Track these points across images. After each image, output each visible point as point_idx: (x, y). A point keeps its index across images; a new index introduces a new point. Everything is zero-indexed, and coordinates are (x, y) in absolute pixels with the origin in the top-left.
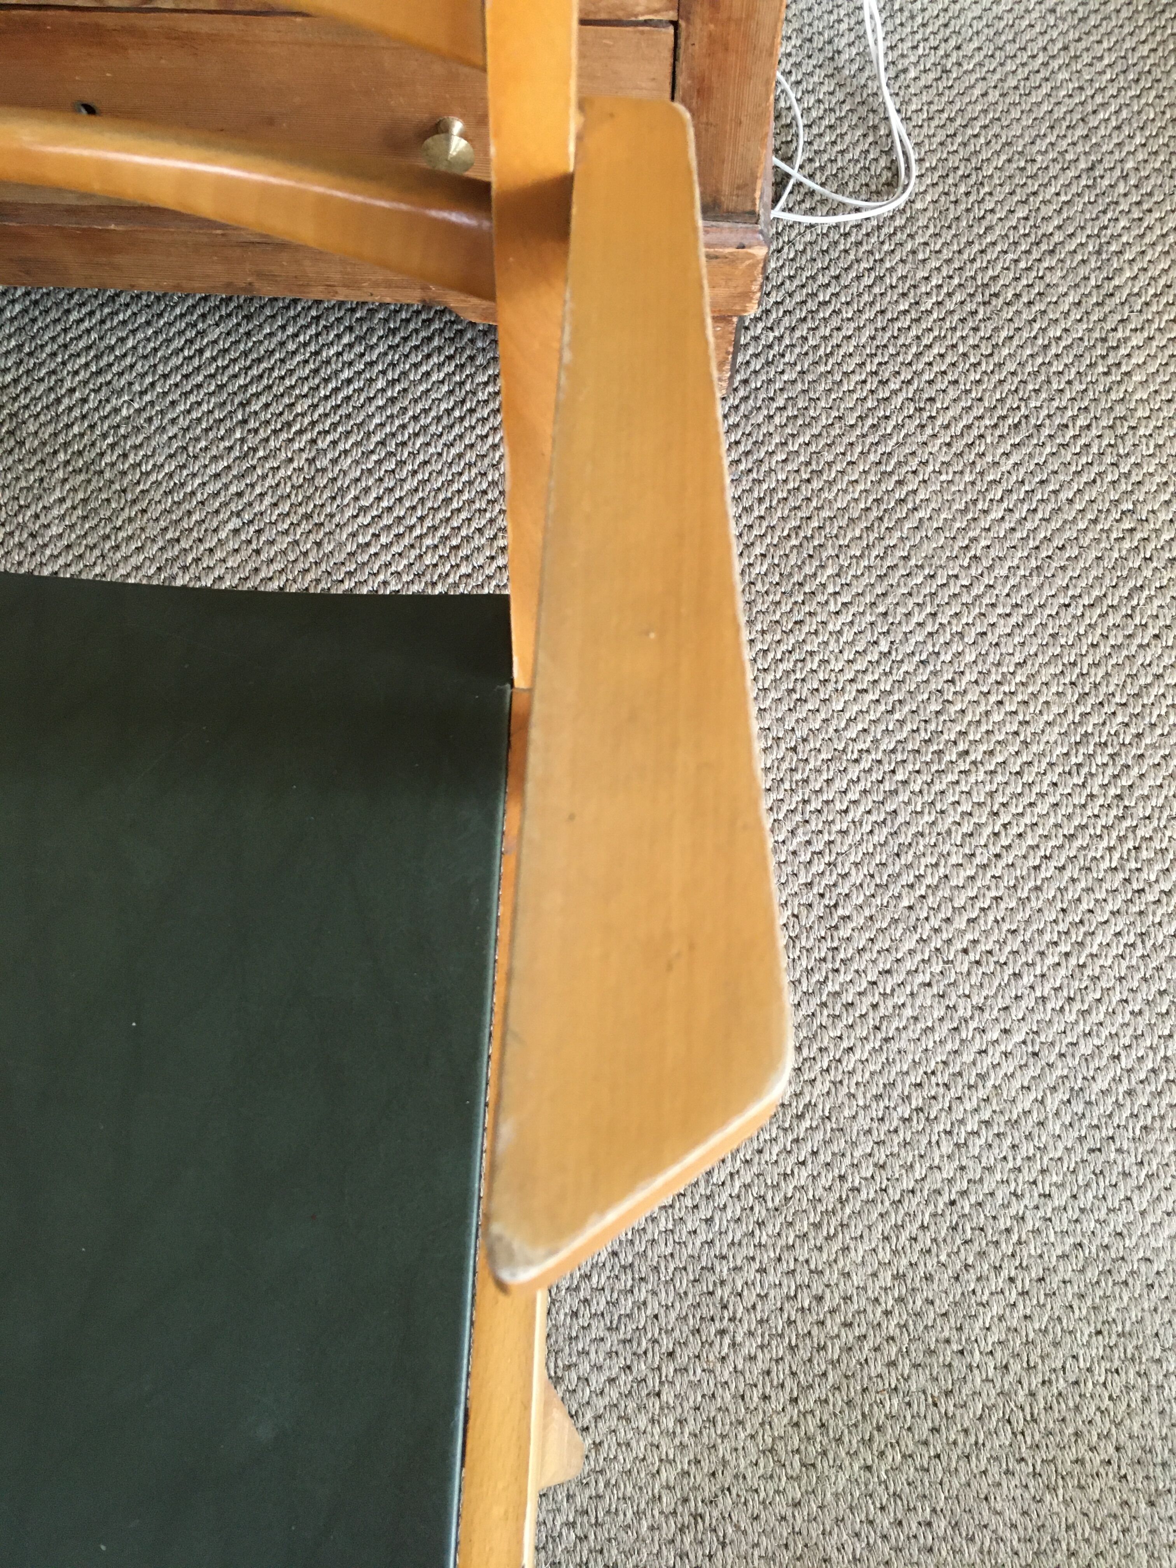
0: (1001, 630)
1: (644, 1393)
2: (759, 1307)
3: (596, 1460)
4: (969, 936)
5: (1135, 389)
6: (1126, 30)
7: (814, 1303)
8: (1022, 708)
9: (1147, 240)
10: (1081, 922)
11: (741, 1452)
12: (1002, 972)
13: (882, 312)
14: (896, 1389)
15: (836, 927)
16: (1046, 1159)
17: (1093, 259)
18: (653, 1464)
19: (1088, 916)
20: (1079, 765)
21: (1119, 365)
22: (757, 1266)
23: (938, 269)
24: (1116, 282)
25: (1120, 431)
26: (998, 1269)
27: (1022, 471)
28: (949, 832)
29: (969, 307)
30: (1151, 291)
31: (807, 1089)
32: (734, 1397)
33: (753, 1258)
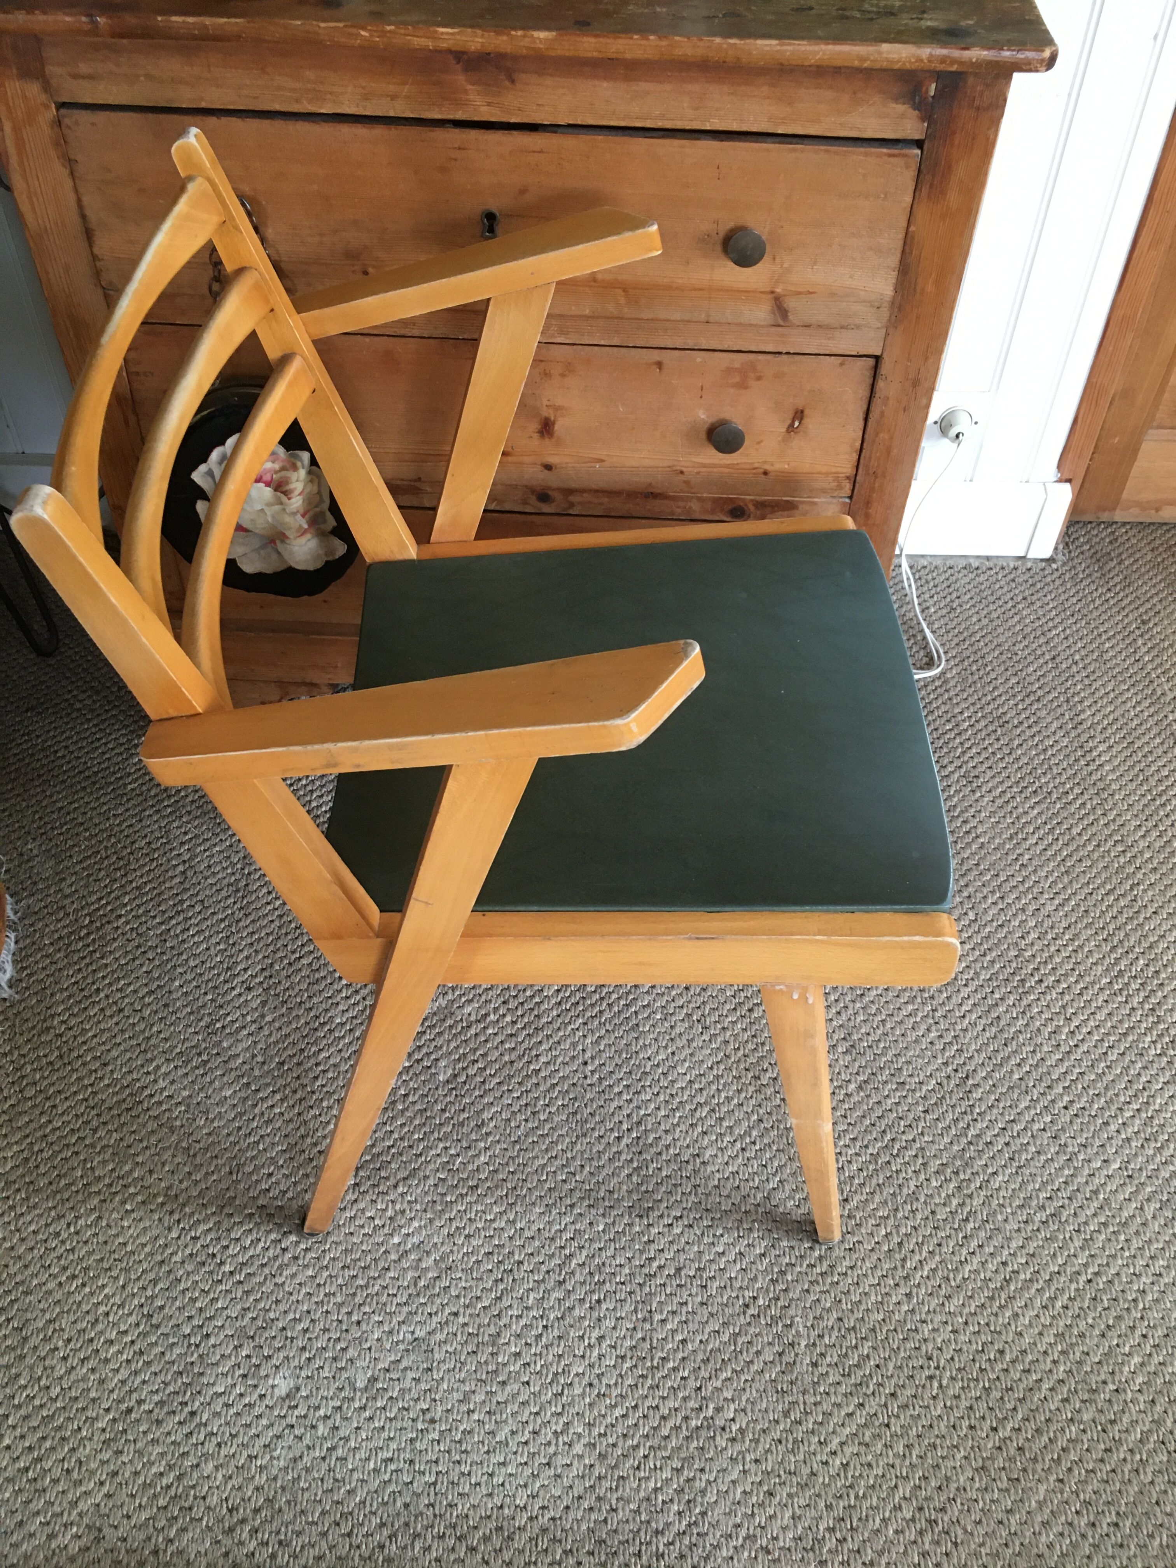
0: (1050, 908)
1: (877, 1423)
2: (956, 1359)
3: (846, 1478)
4: (1066, 1099)
5: (1107, 775)
6: (1060, 591)
7: (998, 1355)
8: (1073, 955)
9: (1097, 695)
10: (1144, 1088)
11: (959, 1471)
12: (1095, 1121)
13: (936, 730)
14: (1072, 1419)
15: (970, 1092)
16: (1152, 1249)
17: (1065, 704)
18: (891, 1480)
19: (1147, 1085)
20: (1121, 990)
21: (1094, 760)
22: (950, 1328)
23: (968, 708)
24: (1082, 717)
25: (1103, 796)
26: (1133, 1328)
27: (1044, 817)
28: (1039, 1030)
29: (990, 728)
30: (1106, 722)
31: (968, 1201)
32: (947, 1427)
33: (946, 1323)
